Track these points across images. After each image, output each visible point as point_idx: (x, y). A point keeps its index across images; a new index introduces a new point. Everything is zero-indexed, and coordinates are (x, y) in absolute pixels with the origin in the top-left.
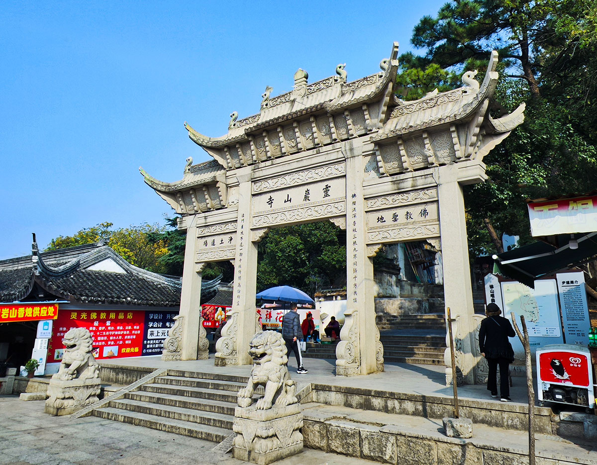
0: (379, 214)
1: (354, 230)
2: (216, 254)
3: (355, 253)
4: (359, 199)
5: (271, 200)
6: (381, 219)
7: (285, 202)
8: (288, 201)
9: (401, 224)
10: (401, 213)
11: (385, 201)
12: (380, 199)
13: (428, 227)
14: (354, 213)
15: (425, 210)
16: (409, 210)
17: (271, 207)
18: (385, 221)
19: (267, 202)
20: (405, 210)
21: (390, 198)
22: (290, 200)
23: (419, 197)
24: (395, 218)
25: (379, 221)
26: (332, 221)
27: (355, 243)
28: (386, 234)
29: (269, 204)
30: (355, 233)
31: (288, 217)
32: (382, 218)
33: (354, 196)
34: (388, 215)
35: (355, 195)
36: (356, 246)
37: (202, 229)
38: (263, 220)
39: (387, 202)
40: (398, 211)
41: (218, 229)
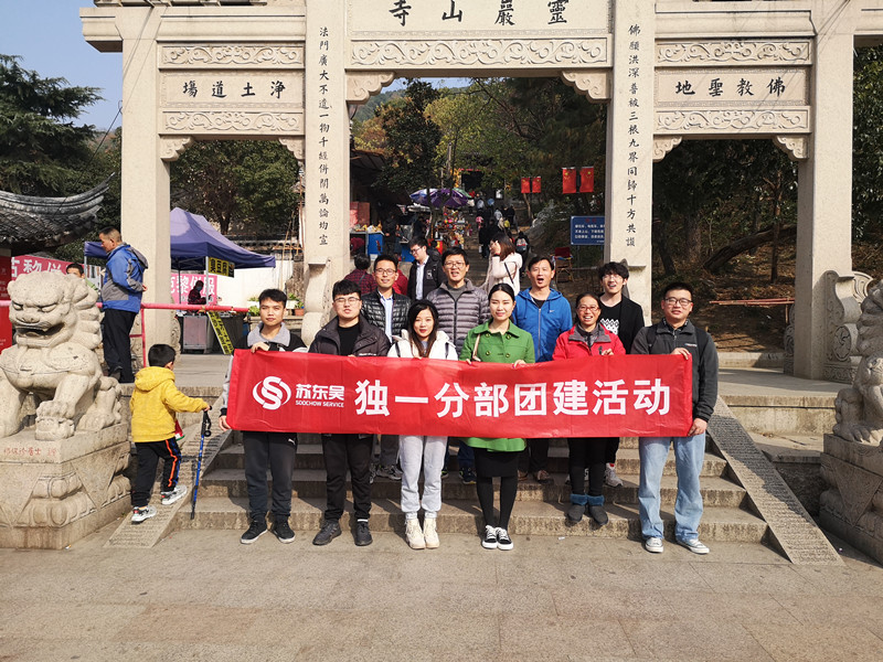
0: (683, 77)
1: (634, 103)
2: (233, 118)
3: (633, 149)
4: (646, 39)
5: (401, 8)
6: (684, 88)
7: (444, 18)
8: (452, 16)
9: (727, 103)
10: (730, 81)
11: (699, 52)
12: (688, 46)
13: (786, 114)
14: (634, 66)
15: (779, 82)
16: (748, 76)
17: (403, 24)
18: (693, 93)
19: (393, 11)
20: (737, 76)
21: (711, 47)
22: (460, 16)
23: (772, 53)
24: (716, 88)
25: (680, 90)
26: (568, 77)
27: (633, 129)
28: (698, 120)
29: (399, 16)
30: (634, 108)
31: (458, 55)
32: (687, 86)
33: (634, 29)
34: (701, 82)
35: (636, 28)
36: (635, 136)
37: (178, 50)
38: (382, 53)
39: (704, 55)
40: (723, 76)
41: (234, 57)
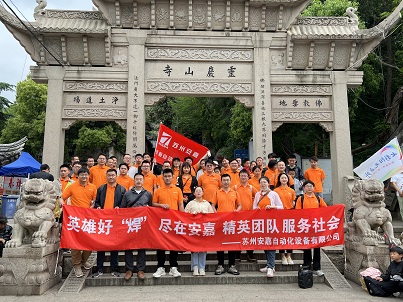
0: (282, 99)
1: (263, 108)
2: (95, 112)
3: (264, 127)
4: (267, 84)
5: (168, 69)
6: (283, 103)
7: (186, 74)
8: (189, 73)
9: (300, 109)
10: (301, 101)
11: (287, 89)
12: (284, 87)
13: (323, 114)
14: (263, 94)
15: (320, 101)
16: (307, 99)
17: (169, 76)
18: (286, 105)
19: (165, 71)
20: (304, 99)
22: (192, 73)
23: (316, 90)
24: (295, 103)
26: (236, 98)
30: (264, 111)
31: (192, 89)
33: (262, 80)
34: (289, 101)
36: (264, 121)
37: (72, 84)
38: (161, 87)
39: (290, 91)
40: (298, 99)
41: (97, 87)
